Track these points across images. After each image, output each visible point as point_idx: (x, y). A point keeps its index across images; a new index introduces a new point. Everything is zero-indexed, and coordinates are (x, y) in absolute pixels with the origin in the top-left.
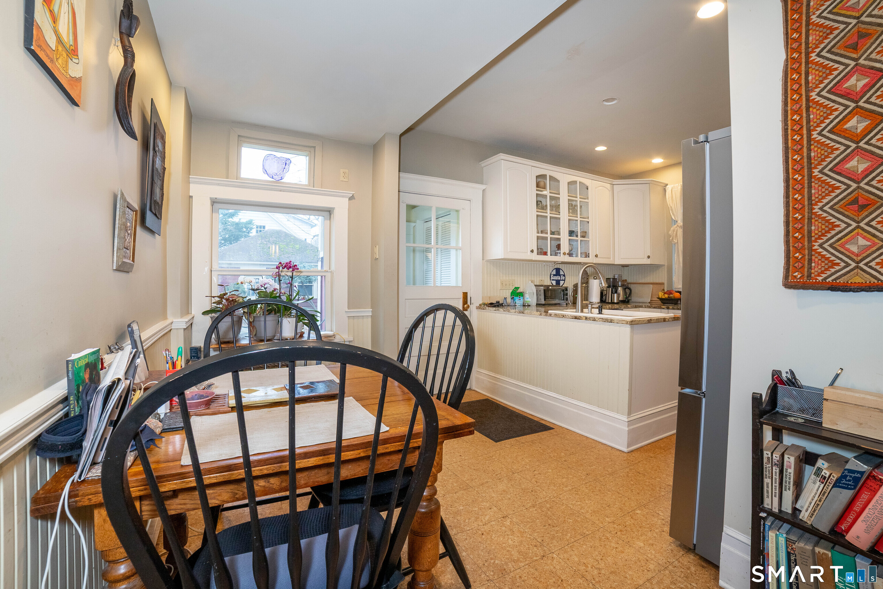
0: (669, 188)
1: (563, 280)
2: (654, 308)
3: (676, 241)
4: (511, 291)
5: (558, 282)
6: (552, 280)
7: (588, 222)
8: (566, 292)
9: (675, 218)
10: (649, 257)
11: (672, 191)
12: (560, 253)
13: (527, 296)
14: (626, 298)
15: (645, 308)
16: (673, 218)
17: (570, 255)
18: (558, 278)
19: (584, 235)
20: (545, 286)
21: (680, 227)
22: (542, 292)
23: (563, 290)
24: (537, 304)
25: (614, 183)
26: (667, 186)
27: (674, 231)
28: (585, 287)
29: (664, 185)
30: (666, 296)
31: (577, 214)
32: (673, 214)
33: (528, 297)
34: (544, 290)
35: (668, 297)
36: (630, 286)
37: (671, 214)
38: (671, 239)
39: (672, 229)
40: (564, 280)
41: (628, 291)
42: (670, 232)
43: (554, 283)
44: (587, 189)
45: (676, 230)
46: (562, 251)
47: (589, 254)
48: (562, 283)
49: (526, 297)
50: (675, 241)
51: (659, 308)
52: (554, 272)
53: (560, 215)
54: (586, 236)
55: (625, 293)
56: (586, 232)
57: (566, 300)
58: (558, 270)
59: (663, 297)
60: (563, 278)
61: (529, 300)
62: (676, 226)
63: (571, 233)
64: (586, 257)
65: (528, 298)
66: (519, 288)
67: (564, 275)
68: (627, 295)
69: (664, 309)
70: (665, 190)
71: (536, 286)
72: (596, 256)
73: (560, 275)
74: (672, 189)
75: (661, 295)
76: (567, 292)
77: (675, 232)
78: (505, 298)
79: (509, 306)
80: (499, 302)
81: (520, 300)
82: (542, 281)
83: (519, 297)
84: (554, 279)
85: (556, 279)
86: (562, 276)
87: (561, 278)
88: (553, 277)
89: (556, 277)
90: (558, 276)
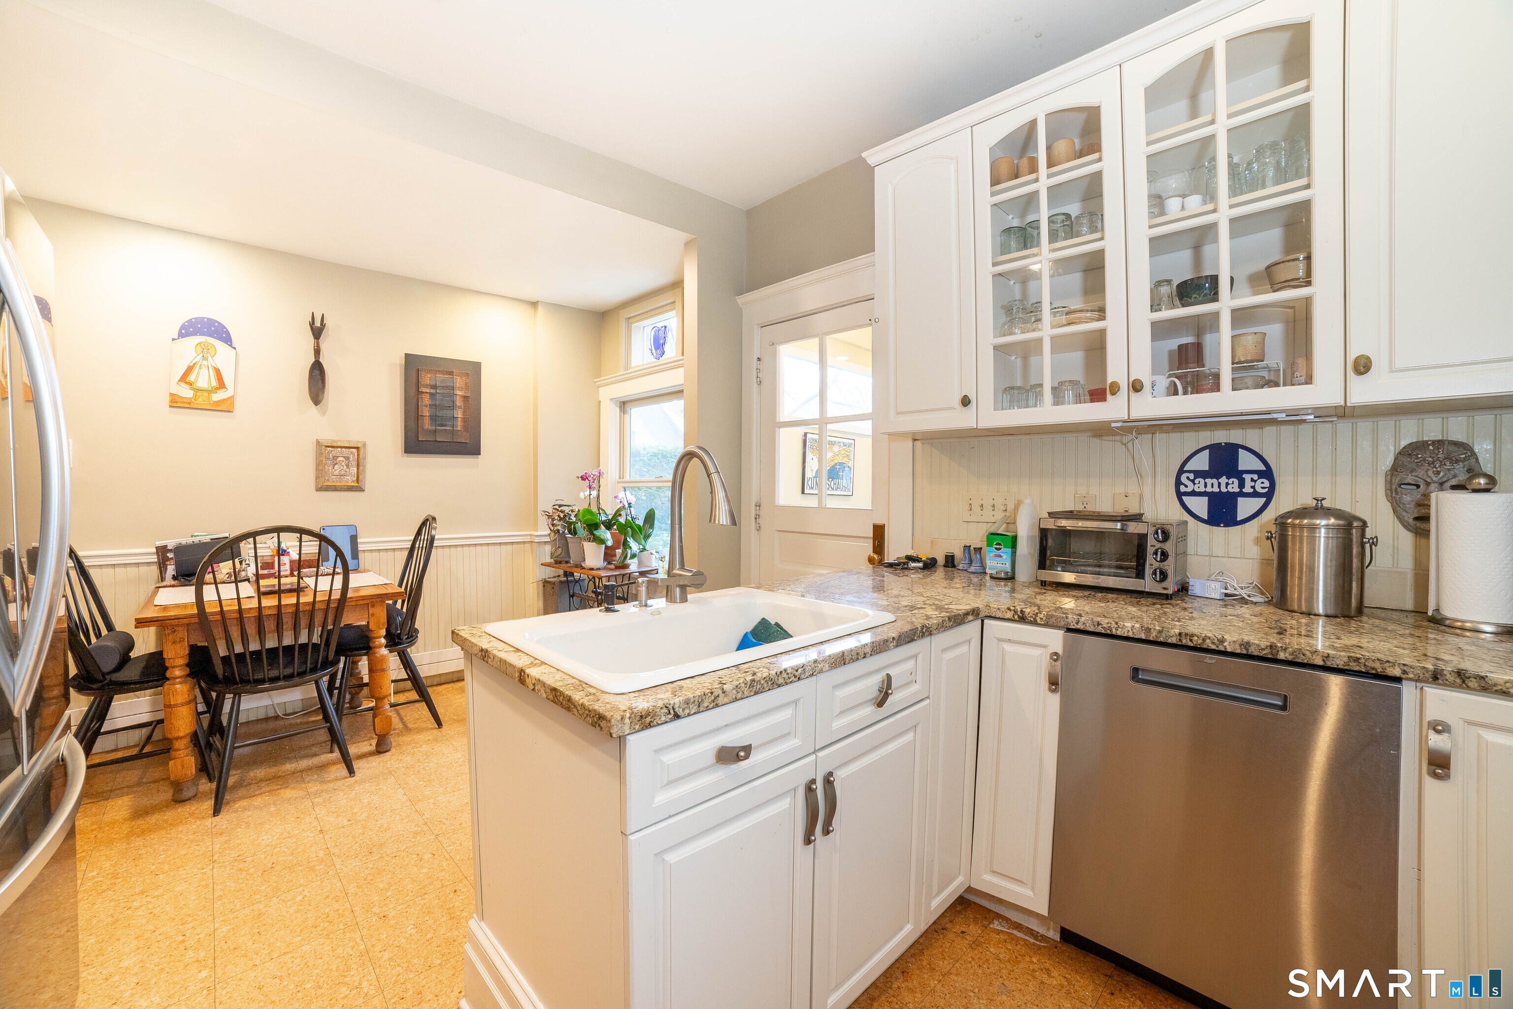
1: (1255, 494)
5: (1222, 503)
6: (1185, 494)
18: (1225, 485)
34: (1044, 531)
40: (1268, 495)
43: (1200, 506)
48: (1247, 505)
52: (1202, 462)
53: (1102, 238)
58: (1224, 455)
60: (1257, 485)
67: (1267, 473)
73: (1239, 475)
78: (967, 549)
80: (953, 557)
81: (999, 559)
82: (1126, 496)
83: (996, 549)
84: (1197, 490)
85: (1209, 489)
86: (1247, 477)
87: (1242, 485)
88: (1193, 481)
89: (1215, 481)
90: (1223, 480)
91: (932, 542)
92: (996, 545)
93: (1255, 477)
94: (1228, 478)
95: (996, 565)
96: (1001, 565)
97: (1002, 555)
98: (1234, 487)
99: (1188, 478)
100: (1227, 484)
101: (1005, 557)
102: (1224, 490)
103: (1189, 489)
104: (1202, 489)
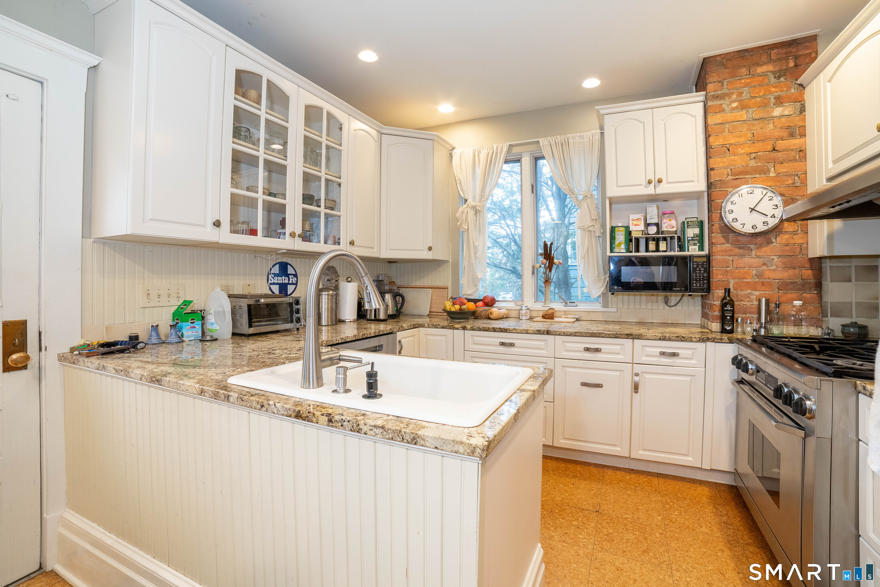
0: (456, 154)
1: (293, 284)
2: (443, 328)
3: (466, 228)
4: (174, 309)
5: (283, 288)
6: (271, 284)
7: (340, 185)
8: (295, 307)
9: (464, 196)
10: (430, 249)
11: (460, 157)
12: (284, 234)
13: (211, 319)
14: (397, 310)
15: (429, 327)
16: (462, 195)
17: (306, 237)
18: (284, 280)
19: (333, 205)
20: (252, 296)
21: (471, 208)
22: (245, 309)
23: (291, 304)
24: (234, 334)
25: (383, 131)
26: (455, 151)
27: (463, 213)
28: (332, 296)
29: (450, 148)
30: (457, 307)
31: (320, 168)
32: (462, 190)
33: (213, 321)
34: (249, 306)
35: (460, 309)
36: (402, 291)
37: (460, 189)
38: (459, 224)
39: (460, 210)
40: (296, 284)
41: (399, 299)
42: (458, 215)
43: (276, 289)
44: (341, 129)
45: (466, 212)
46: (288, 230)
47: (339, 239)
48: (290, 288)
49: (210, 321)
50: (464, 227)
51: (450, 329)
52: (276, 270)
53: (286, 160)
54: (336, 209)
55: (396, 303)
56: (335, 201)
57: (297, 322)
58: (284, 267)
59: (453, 310)
60: (293, 280)
61: (216, 327)
62: (465, 206)
63: (308, 199)
64: (334, 244)
65: (212, 324)
66: (191, 302)
67: (296, 276)
68: (399, 306)
69: (457, 329)
70: (451, 156)
71: (230, 296)
72: (352, 243)
73: (287, 275)
74: (461, 155)
75: (449, 305)
76: (298, 307)
77: (464, 215)
78: (155, 328)
79: (164, 343)
80: (137, 337)
81: (193, 329)
82: (249, 285)
83: (192, 323)
84: (275, 282)
85: (279, 282)
86: (290, 276)
87: (289, 280)
88: (273, 278)
89: (281, 278)
90: (283, 278)
91: (107, 328)
92: (191, 320)
93: (293, 276)
94: (285, 277)
95: (192, 334)
96: (195, 333)
97: (196, 326)
98: (287, 281)
99: (272, 276)
100: (285, 279)
101: (197, 327)
102: (284, 282)
103: (272, 282)
104: (277, 282)
